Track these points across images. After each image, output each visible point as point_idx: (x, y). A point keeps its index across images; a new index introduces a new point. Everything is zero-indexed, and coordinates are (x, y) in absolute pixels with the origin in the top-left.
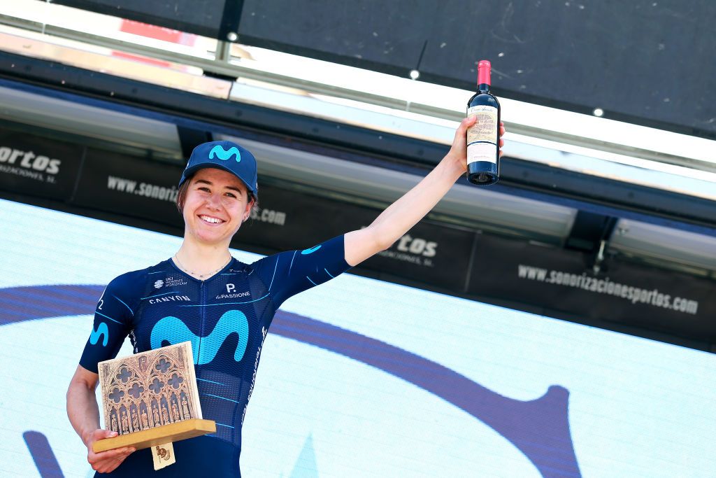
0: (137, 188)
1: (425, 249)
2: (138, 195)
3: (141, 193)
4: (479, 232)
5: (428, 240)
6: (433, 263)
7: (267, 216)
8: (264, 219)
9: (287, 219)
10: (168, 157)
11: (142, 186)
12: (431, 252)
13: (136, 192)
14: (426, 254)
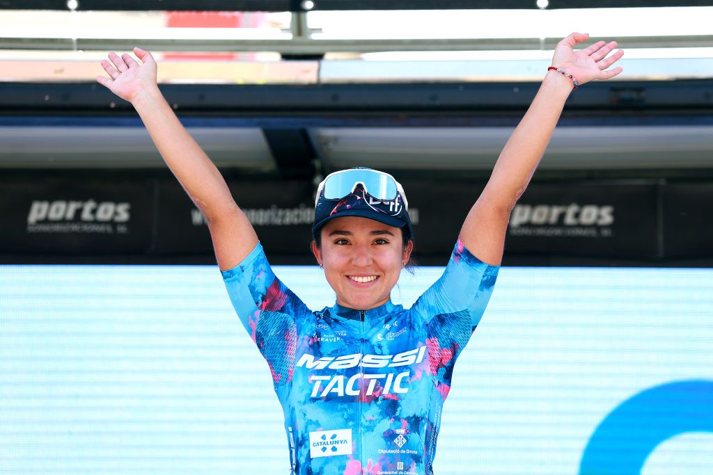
1: (599, 217)
12: (607, 219)
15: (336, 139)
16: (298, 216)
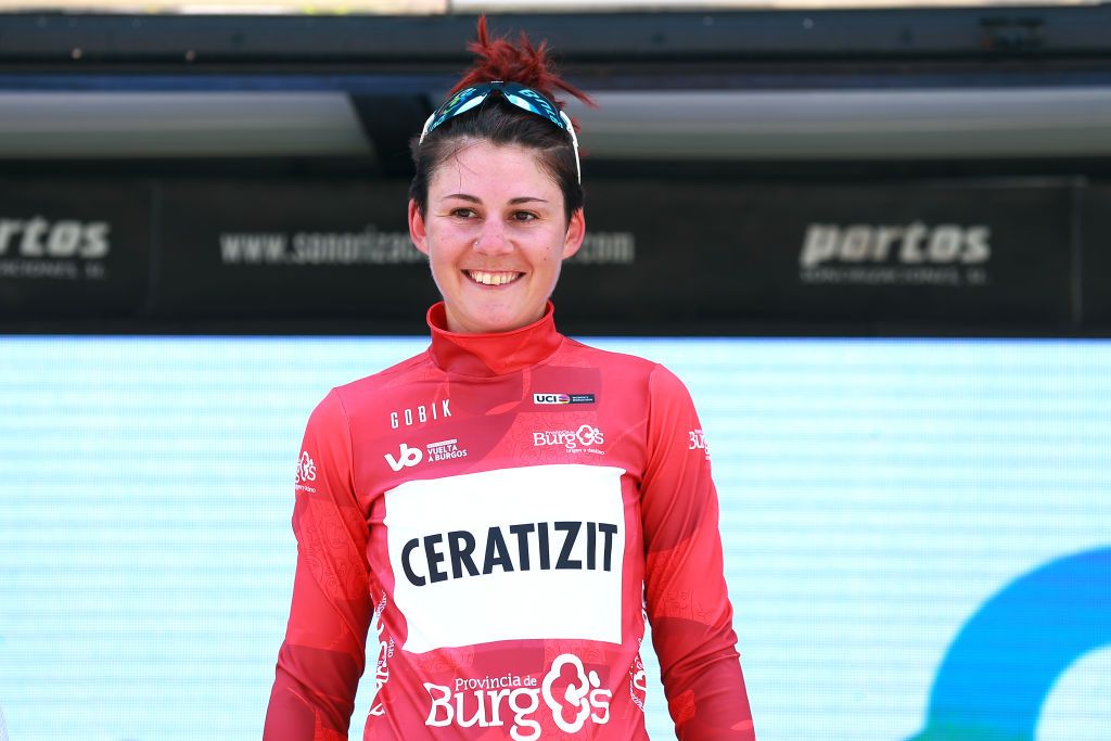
0: (290, 248)
1: (964, 247)
2: (295, 264)
3: (302, 257)
4: (1080, 183)
5: (965, 224)
8: (585, 257)
9: (639, 248)
11: (300, 241)
12: (978, 251)
13: (290, 259)
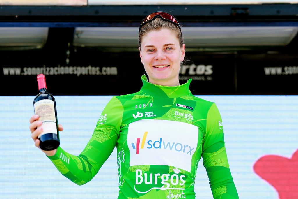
0: (22, 71)
1: (206, 71)
2: (24, 75)
3: (26, 74)
4: (236, 53)
5: (206, 64)
6: (212, 78)
7: (105, 71)
8: (104, 73)
9: (118, 71)
10: (32, 48)
12: (210, 72)
13: (22, 74)
14: (207, 73)
15: (82, 32)
16: (57, 71)
